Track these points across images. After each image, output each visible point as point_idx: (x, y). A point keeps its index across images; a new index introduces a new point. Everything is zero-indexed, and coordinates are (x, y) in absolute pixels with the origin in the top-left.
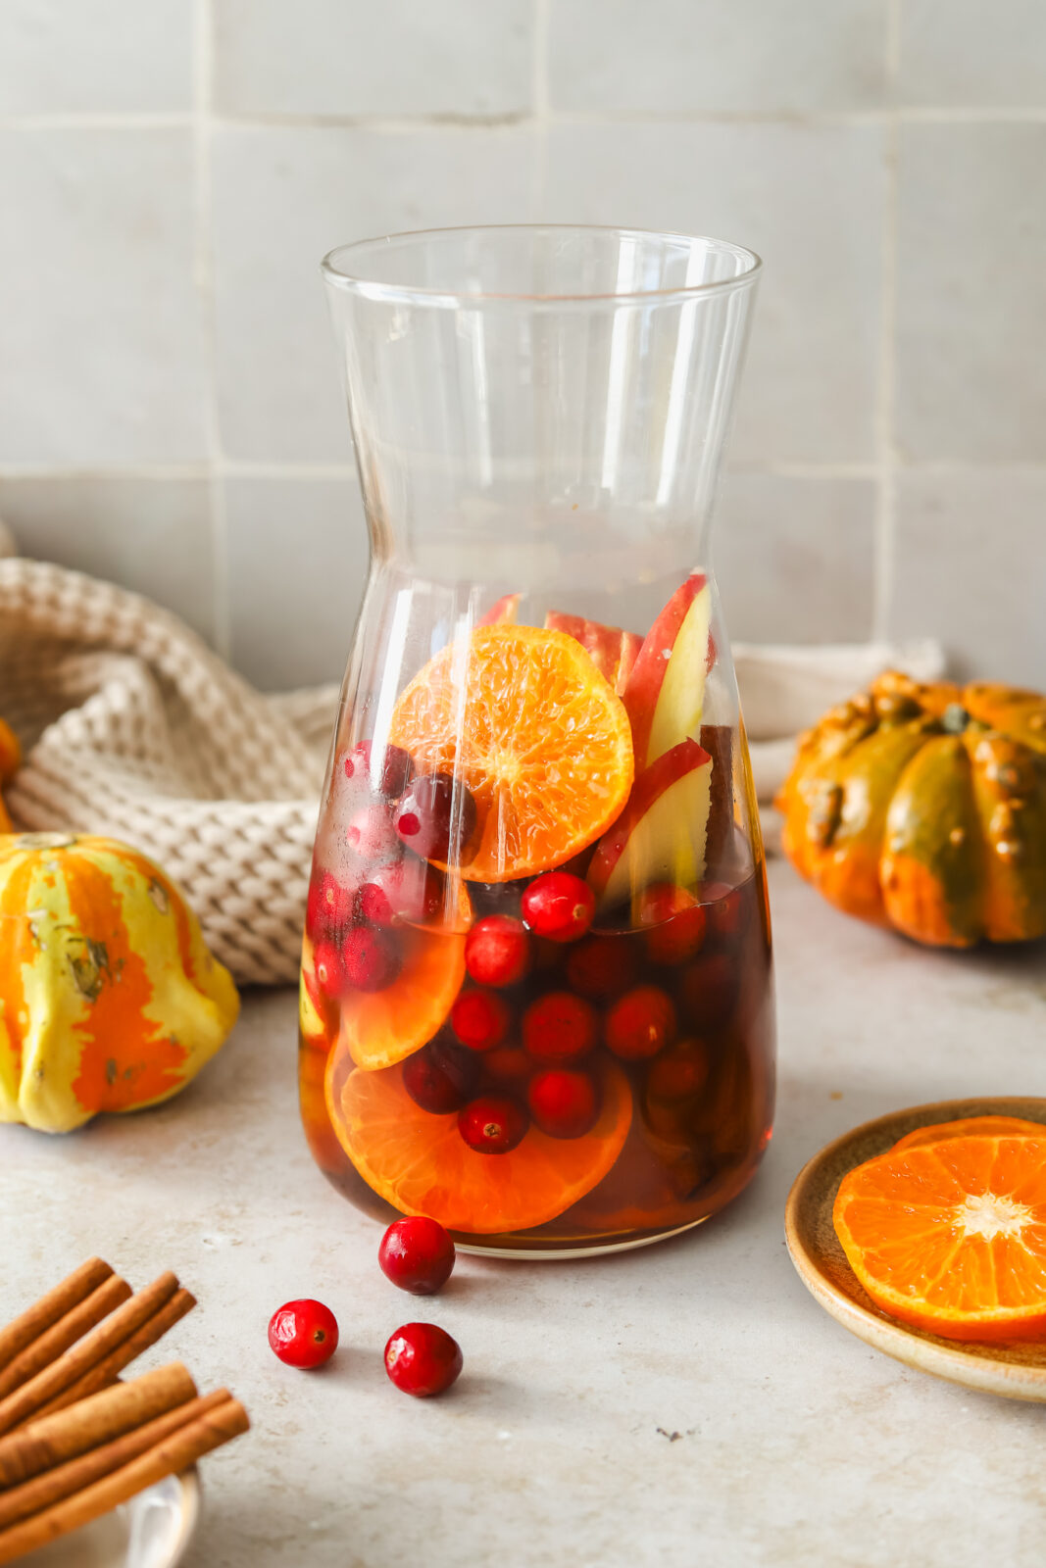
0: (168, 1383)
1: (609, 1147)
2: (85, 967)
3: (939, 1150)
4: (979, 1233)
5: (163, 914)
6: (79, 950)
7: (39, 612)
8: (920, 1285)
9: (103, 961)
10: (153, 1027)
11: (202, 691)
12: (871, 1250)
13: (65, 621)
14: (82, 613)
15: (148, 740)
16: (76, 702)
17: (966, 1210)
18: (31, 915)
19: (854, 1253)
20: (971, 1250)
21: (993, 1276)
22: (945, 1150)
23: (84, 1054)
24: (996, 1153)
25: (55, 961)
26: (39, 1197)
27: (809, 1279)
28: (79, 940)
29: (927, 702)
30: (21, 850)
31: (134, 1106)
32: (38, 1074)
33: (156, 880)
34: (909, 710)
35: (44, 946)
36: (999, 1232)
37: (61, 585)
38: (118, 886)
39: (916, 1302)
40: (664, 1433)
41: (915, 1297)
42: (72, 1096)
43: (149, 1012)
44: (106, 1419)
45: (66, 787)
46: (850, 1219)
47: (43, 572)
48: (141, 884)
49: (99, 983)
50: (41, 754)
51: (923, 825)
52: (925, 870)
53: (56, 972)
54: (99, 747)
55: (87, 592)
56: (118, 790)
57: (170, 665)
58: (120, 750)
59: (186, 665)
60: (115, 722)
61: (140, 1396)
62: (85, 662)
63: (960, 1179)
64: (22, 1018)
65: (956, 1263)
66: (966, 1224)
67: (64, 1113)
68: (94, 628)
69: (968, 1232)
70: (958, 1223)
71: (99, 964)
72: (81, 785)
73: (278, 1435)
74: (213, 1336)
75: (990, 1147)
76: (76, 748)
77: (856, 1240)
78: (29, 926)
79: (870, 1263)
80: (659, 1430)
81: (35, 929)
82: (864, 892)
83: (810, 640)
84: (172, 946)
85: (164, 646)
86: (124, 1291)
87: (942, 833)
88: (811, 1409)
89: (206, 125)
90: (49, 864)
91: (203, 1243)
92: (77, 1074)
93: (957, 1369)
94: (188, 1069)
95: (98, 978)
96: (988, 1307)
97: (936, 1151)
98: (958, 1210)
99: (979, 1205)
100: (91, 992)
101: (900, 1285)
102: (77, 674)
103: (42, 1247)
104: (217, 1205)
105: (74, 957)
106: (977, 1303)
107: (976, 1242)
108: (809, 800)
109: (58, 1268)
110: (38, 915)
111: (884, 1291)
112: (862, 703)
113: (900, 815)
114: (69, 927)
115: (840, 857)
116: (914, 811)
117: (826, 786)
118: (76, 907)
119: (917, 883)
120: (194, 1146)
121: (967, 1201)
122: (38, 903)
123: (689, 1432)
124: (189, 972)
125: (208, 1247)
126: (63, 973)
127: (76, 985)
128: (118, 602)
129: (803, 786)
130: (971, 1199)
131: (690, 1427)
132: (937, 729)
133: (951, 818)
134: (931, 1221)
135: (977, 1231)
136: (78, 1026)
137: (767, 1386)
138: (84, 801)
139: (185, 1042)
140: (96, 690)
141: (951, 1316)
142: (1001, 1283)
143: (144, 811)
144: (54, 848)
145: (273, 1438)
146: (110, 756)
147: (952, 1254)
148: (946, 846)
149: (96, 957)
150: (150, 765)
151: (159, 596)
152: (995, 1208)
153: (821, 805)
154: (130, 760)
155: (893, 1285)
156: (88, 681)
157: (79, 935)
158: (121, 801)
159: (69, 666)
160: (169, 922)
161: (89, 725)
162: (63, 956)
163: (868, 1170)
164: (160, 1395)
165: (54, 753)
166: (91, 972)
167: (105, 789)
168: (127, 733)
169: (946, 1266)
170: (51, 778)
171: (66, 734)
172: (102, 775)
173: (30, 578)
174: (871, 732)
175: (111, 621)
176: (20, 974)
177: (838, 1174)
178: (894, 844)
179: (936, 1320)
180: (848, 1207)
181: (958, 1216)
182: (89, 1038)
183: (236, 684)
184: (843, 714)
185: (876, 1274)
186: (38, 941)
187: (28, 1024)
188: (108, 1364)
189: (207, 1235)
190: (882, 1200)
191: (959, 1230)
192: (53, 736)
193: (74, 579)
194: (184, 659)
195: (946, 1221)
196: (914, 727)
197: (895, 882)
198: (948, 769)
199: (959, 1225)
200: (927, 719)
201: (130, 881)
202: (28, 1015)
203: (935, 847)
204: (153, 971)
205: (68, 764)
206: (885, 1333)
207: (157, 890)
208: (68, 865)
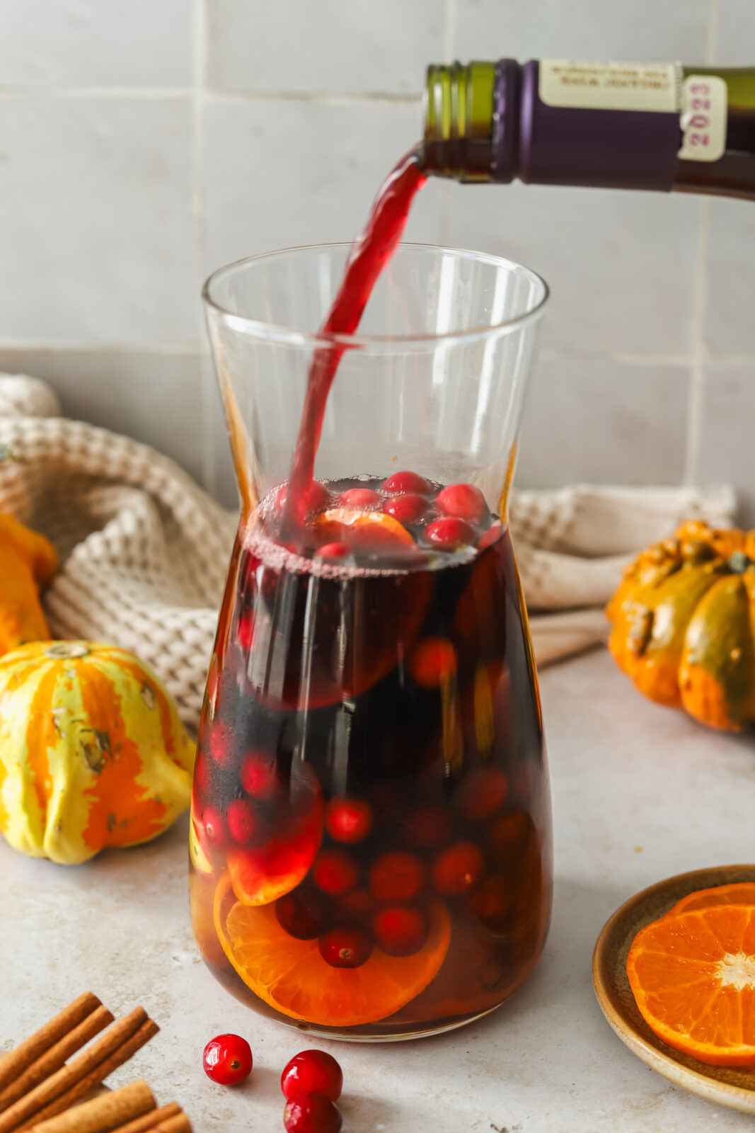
0: (134, 1098)
1: (433, 960)
2: (93, 750)
3: (707, 915)
4: (732, 985)
5: (150, 709)
6: (89, 737)
7: (73, 458)
8: (687, 1024)
9: (106, 745)
10: (142, 790)
11: (191, 517)
12: (654, 994)
13: (92, 465)
14: (104, 459)
15: (150, 555)
16: (97, 524)
17: (724, 965)
18: (55, 712)
19: (640, 994)
20: (726, 998)
21: (741, 1019)
22: (711, 915)
23: (91, 811)
24: (748, 920)
25: (71, 746)
26: (57, 917)
27: (607, 1013)
28: (89, 731)
29: (719, 546)
30: (50, 659)
31: (129, 844)
32: (57, 828)
33: (147, 684)
34: (706, 554)
35: (63, 735)
36: (747, 985)
37: (89, 438)
38: (119, 689)
39: (683, 1038)
40: (496, 1129)
41: (682, 1033)
42: (82, 842)
43: (140, 780)
44: (90, 1124)
45: (88, 593)
46: (639, 967)
47: (77, 428)
48: (136, 687)
49: (103, 761)
50: (71, 565)
51: (712, 645)
52: (711, 679)
53: (72, 754)
54: (114, 561)
55: (108, 443)
56: (126, 598)
57: (168, 497)
58: (130, 562)
59: (179, 498)
60: (126, 542)
61: (114, 1108)
62: (108, 492)
63: (721, 940)
64: (47, 784)
65: (714, 1008)
66: (724, 977)
67: (77, 852)
68: (113, 470)
69: (724, 984)
70: (717, 976)
71: (103, 747)
72: (100, 593)
73: (218, 1119)
74: (175, 1037)
75: (745, 913)
76: (97, 562)
77: (643, 986)
78: (53, 720)
79: (651, 1004)
80: (492, 1126)
81: (57, 722)
82: (665, 689)
83: (638, 482)
84: (157, 733)
85: (164, 484)
86: (108, 1018)
87: (725, 652)
88: (603, 1110)
89: (201, 97)
90: (68, 671)
91: (172, 959)
92: (86, 826)
93: (710, 1091)
94: (167, 819)
95: (102, 757)
96: (734, 1044)
97: (705, 916)
98: (718, 965)
99: (733, 962)
100: (97, 768)
101: (672, 1024)
102: (101, 501)
103: (57, 959)
104: (184, 929)
105: (85, 743)
106: (727, 1040)
107: (730, 991)
108: (629, 618)
109: (67, 977)
110: (60, 712)
111: (660, 1027)
112: (671, 547)
113: (696, 635)
114: (82, 721)
115: (650, 664)
116: (705, 634)
117: (642, 610)
118: (87, 706)
119: (705, 687)
120: (171, 877)
121: (725, 958)
122: (60, 702)
123: (514, 1128)
124: (169, 748)
125: (176, 963)
126: (77, 754)
127: (86, 763)
128: (131, 451)
129: (625, 606)
130: (728, 957)
131: (515, 1124)
132: (725, 570)
133: (732, 641)
134: (697, 972)
135: (731, 983)
136: (87, 792)
137: (573, 1091)
138: (101, 606)
139: (165, 801)
140: (112, 516)
141: (707, 1049)
142: (745, 1025)
143: (144, 616)
144: (73, 658)
145: (214, 1121)
146: (122, 568)
147: (712, 1000)
148: (727, 660)
149: (101, 743)
150: (151, 574)
151: (161, 446)
152: (745, 965)
153: (638, 626)
154: (137, 571)
155: (666, 1022)
156: (108, 507)
157: (89, 727)
158: (128, 607)
159: (95, 495)
160: (156, 715)
161: (107, 544)
162: (77, 742)
163: (655, 929)
164: (129, 1107)
165: (81, 567)
166: (97, 753)
167: (116, 597)
168: (135, 550)
169: (707, 1009)
170: (78, 585)
171: (91, 550)
172: (115, 585)
173: (66, 433)
174: (677, 568)
175: (126, 465)
176: (46, 755)
177: (634, 924)
178: (689, 658)
179: (697, 1052)
180: (638, 958)
181: (718, 970)
182: (95, 799)
183: (215, 510)
184: (657, 554)
185: (655, 1014)
186: (60, 731)
187: (51, 790)
188: (94, 1075)
189: (176, 954)
190: (663, 954)
191: (718, 981)
192: (81, 552)
193: (99, 434)
194: (177, 492)
195: (709, 973)
196: (708, 568)
197: (689, 685)
198: (732, 603)
199: (718, 977)
200: (718, 562)
201: (127, 685)
202: (52, 783)
203: (719, 662)
204: (143, 752)
205: (91, 576)
206: (659, 1060)
207: (147, 691)
208: (82, 673)
